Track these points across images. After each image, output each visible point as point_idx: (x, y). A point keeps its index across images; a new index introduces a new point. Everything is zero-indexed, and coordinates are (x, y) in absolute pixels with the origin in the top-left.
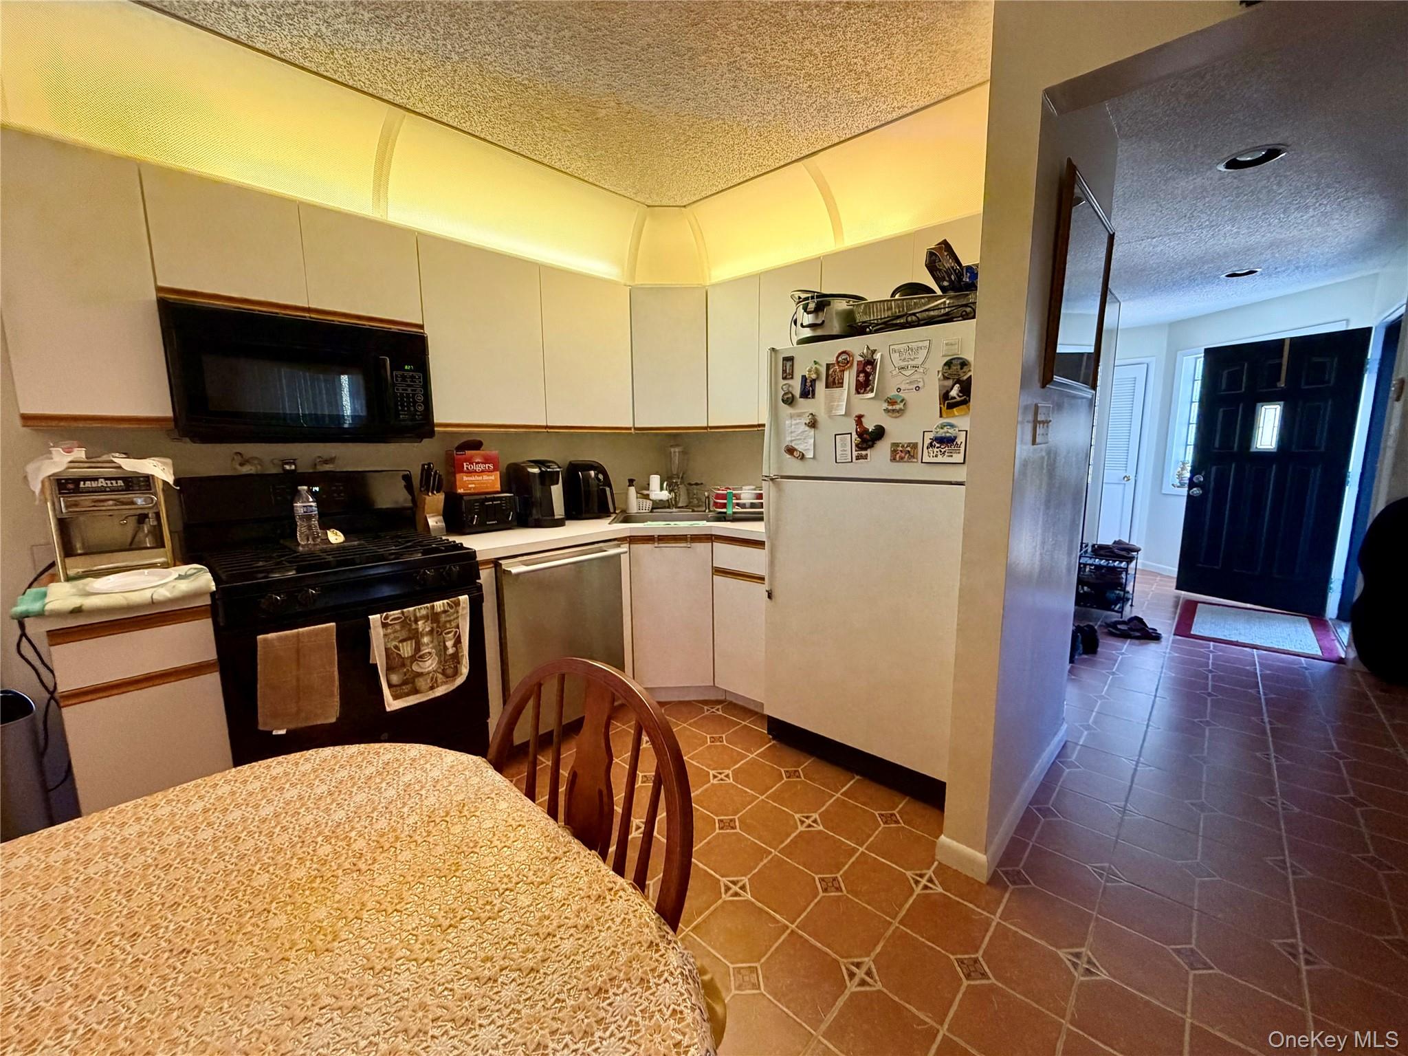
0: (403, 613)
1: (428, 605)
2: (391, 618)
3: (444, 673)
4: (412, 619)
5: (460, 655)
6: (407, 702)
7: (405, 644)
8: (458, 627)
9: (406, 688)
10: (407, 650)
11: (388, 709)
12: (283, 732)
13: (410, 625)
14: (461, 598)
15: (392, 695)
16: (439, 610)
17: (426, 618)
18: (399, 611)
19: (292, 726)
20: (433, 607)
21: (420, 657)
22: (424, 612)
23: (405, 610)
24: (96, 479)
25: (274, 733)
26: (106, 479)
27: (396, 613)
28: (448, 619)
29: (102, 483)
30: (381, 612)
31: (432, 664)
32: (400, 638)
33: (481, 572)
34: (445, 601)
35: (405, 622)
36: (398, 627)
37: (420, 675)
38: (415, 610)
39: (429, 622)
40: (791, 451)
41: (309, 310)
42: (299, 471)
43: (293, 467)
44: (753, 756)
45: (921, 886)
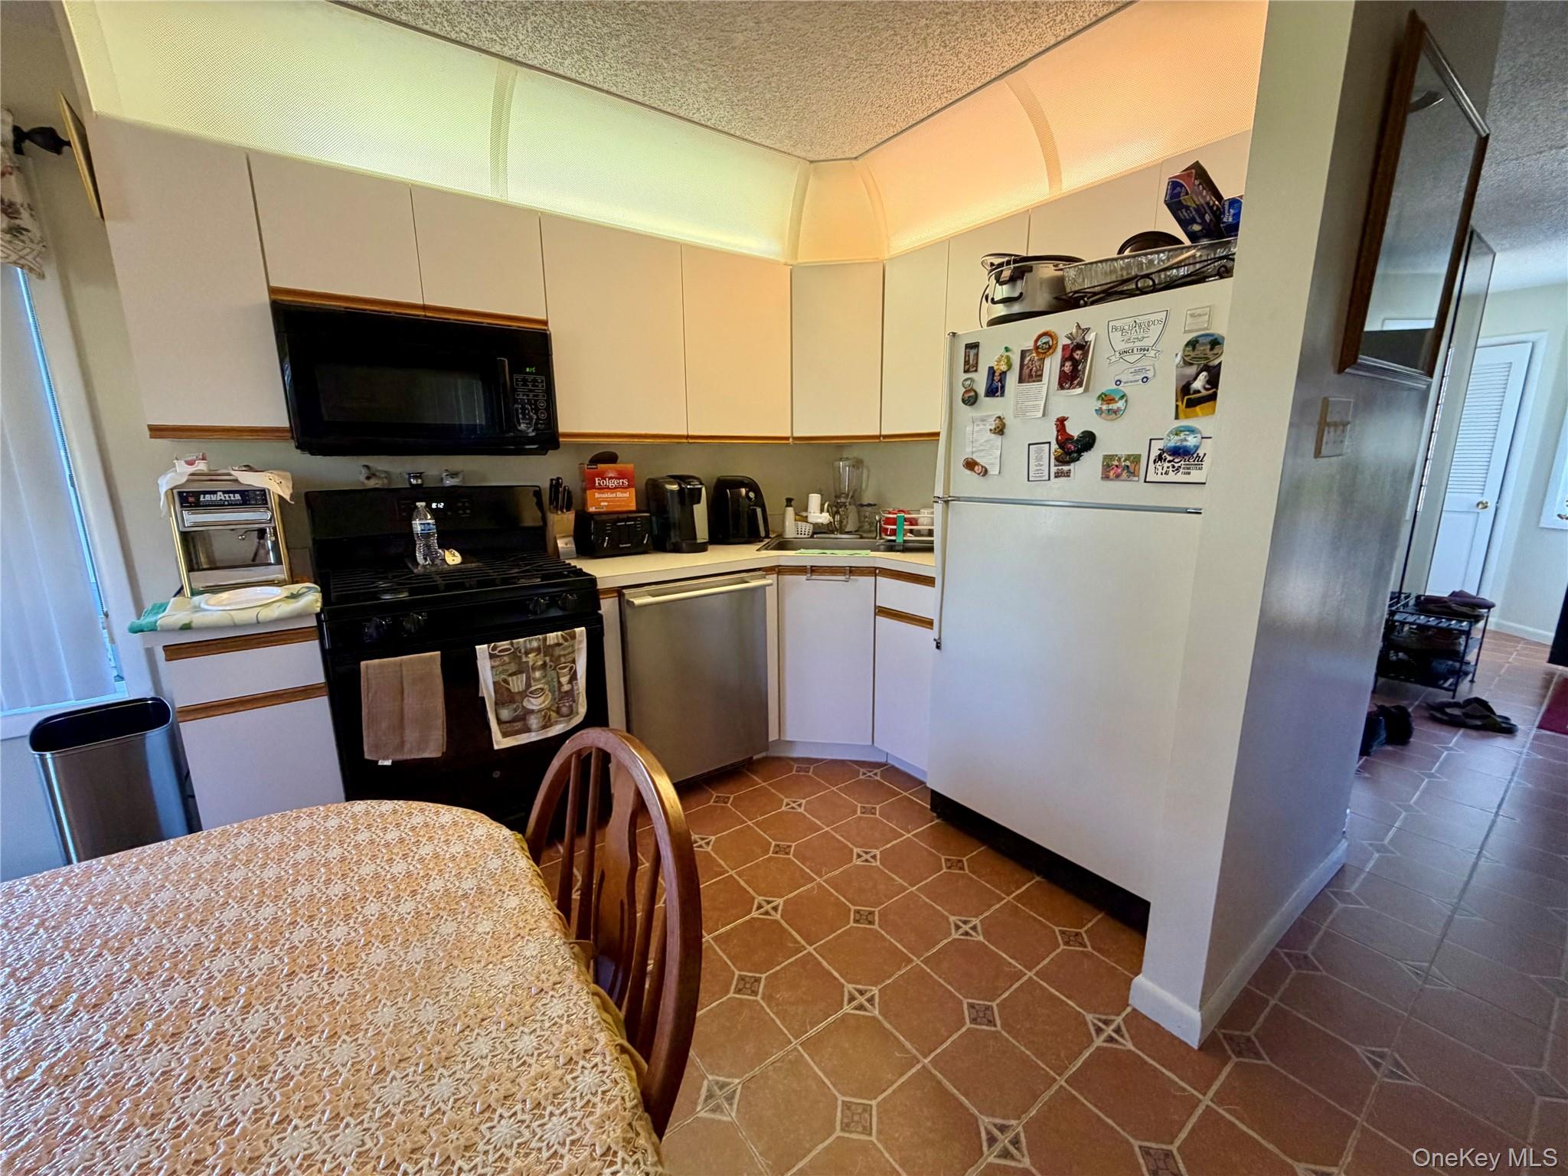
0: (512, 644)
1: (540, 636)
2: (499, 649)
3: (558, 711)
4: (523, 651)
5: (576, 692)
6: (517, 740)
7: (515, 677)
8: (574, 661)
9: (518, 725)
10: (517, 684)
11: (496, 747)
12: (388, 763)
13: (520, 658)
14: (577, 630)
15: (501, 732)
16: (552, 643)
17: (538, 650)
18: (508, 642)
19: (400, 757)
20: (545, 639)
21: (531, 693)
22: (535, 644)
23: (514, 641)
24: (215, 493)
25: (380, 763)
26: (225, 492)
27: (504, 644)
28: (562, 653)
29: (220, 496)
30: (488, 642)
31: (544, 702)
32: (510, 672)
33: (601, 601)
34: (560, 633)
35: (515, 655)
36: (506, 659)
37: (532, 712)
38: (525, 641)
39: (542, 655)
40: (970, 465)
41: (424, 308)
42: (425, 486)
43: (420, 481)
44: (909, 835)
45: (1103, 1037)
